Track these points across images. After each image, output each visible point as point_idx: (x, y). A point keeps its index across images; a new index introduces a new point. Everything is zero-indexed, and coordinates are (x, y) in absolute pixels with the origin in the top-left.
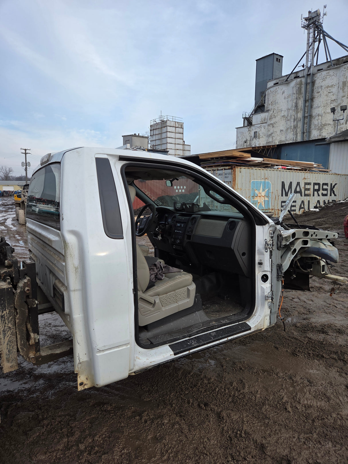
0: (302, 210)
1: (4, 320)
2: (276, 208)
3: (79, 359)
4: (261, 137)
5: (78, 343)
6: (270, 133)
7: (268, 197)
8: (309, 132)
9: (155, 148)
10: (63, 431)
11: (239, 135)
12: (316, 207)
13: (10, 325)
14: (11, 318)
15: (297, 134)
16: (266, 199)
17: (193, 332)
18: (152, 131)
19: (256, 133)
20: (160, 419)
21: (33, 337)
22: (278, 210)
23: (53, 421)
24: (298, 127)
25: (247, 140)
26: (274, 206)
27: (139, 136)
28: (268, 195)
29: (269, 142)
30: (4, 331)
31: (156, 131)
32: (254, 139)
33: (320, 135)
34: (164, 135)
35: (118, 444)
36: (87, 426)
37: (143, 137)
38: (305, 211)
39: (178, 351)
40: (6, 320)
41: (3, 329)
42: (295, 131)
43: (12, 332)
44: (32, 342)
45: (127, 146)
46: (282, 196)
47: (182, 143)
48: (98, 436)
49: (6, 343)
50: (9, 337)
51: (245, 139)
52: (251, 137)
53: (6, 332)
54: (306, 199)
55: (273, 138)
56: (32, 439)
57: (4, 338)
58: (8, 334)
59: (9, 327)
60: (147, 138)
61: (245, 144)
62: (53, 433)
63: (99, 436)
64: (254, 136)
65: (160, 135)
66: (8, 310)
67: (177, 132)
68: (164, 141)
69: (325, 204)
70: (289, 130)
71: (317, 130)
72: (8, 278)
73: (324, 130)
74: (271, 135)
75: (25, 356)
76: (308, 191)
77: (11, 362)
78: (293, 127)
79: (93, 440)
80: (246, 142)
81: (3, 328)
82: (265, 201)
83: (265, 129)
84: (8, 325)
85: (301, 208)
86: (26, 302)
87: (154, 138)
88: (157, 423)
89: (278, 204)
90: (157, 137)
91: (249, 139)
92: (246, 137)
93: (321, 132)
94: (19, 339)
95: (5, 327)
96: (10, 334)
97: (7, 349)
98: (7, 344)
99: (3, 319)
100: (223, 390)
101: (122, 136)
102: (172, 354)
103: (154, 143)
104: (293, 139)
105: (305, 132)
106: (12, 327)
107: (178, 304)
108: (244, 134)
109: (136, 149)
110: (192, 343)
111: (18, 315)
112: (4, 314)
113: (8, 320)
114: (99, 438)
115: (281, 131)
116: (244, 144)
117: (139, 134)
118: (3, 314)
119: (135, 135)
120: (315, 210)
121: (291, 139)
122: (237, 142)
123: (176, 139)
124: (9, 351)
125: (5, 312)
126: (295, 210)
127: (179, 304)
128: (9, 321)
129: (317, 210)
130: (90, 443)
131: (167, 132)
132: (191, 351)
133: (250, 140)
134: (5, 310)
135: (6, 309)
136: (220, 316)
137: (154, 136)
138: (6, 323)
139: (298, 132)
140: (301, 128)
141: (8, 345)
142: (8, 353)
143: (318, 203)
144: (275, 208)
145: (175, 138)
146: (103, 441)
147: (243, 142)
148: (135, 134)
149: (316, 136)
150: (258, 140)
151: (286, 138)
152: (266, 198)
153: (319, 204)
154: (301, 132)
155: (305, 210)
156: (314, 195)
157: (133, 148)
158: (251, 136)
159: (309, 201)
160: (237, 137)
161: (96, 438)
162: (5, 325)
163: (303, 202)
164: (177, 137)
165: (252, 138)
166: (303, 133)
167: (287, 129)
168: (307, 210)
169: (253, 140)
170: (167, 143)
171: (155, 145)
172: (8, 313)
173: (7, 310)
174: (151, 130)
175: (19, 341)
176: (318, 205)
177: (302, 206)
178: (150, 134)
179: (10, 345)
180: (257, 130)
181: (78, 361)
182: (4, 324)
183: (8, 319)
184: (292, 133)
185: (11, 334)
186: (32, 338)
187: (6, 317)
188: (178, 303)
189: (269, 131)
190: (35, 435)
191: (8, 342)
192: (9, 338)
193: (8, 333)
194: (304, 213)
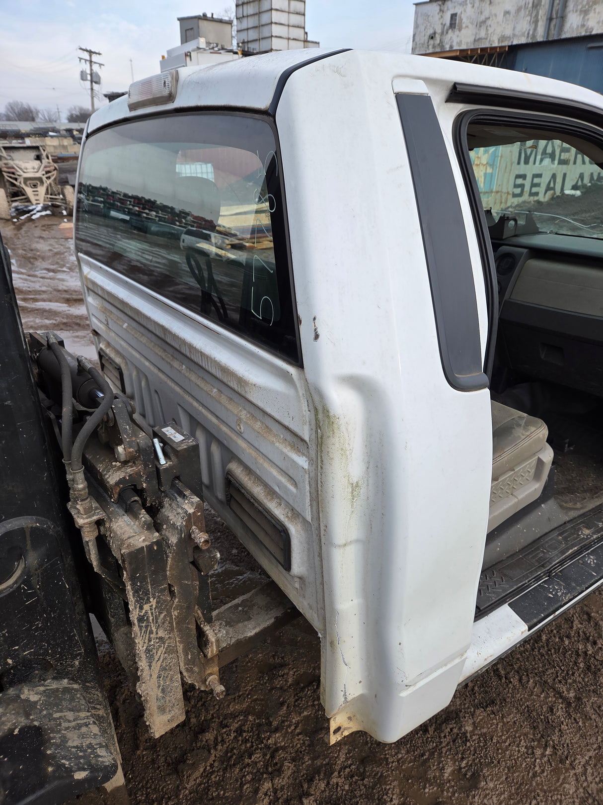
0: (550, 193)
1: (147, 627)
2: (504, 190)
3: (345, 695)
4: (464, 26)
5: (345, 662)
6: (483, 18)
7: (492, 165)
8: (563, 18)
9: (248, 48)
10: (253, 758)
11: (420, 21)
12: (575, 187)
13: (161, 633)
14: (162, 616)
15: (536, 22)
16: (489, 170)
17: (554, 563)
18: (240, 8)
19: (454, 17)
20: (453, 722)
21: (213, 640)
22: (508, 193)
23: (224, 730)
24: (541, 5)
25: (435, 33)
26: (502, 184)
27: (212, 20)
28: (494, 161)
29: (479, 39)
30: (149, 651)
31: (249, 7)
32: (450, 31)
33: (583, 26)
34: (265, 19)
35: (387, 795)
36: (302, 742)
37: (221, 21)
38: (555, 196)
39: (535, 620)
40: (152, 625)
41: (145, 648)
42: (534, 15)
43: (169, 646)
44: (212, 651)
45: (198, 43)
46: (519, 163)
47: (302, 37)
48: (336, 773)
49: (155, 676)
50: (161, 659)
51: (431, 31)
52: (445, 25)
53: (155, 651)
54: (561, 169)
55: (487, 30)
56: (193, 783)
57: (150, 666)
58: (159, 654)
59: (161, 638)
60: (230, 23)
61: (431, 42)
62: (234, 765)
63: (339, 773)
64: (451, 24)
65: (256, 17)
66: (155, 599)
67: (292, 10)
68: (265, 32)
69: (593, 182)
70: (522, 13)
71: (578, 12)
72: (135, 501)
73: (591, 15)
74: (484, 22)
75: (197, 682)
76: (567, 154)
77: (170, 711)
78: (531, 5)
79: (328, 783)
80: (432, 38)
81: (146, 645)
82: (485, 174)
83: (473, 7)
84: (157, 633)
85: (548, 188)
86: (194, 563)
87: (245, 24)
88: (449, 733)
89: (508, 181)
90: (251, 22)
91: (439, 31)
92: (433, 26)
93: (587, 18)
94: (181, 652)
95: (150, 641)
96: (163, 652)
97: (159, 686)
98: (159, 677)
99: (144, 625)
100: (557, 640)
101: (179, 19)
102: (525, 631)
103: (244, 36)
104: (528, 34)
105: (554, 16)
106: (167, 636)
107: (516, 500)
108: (430, 18)
109: (219, 50)
110: (556, 593)
111: (177, 600)
112: (146, 612)
113: (157, 622)
114: (340, 776)
115: (507, 13)
116: (428, 41)
117: (212, 14)
118: (144, 611)
119: (204, 17)
120: (573, 192)
121: (525, 32)
122: (414, 36)
123: (290, 28)
124: (163, 691)
125: (146, 607)
126: (537, 194)
127: (521, 497)
128: (159, 626)
129: (578, 193)
130: (323, 792)
131: (271, 9)
132: (557, 613)
133: (442, 33)
134: (148, 601)
135: (148, 599)
136: (585, 507)
137: (245, 20)
138: (151, 632)
139: (540, 17)
140: (547, 6)
141: (161, 679)
142: (161, 695)
143: (580, 180)
144: (502, 189)
145: (289, 26)
146: (350, 785)
147: (427, 38)
148: (205, 15)
149: (575, 27)
150: (457, 32)
151: (514, 29)
152: (488, 168)
153: (582, 180)
154: (545, 18)
155: (555, 193)
156: (575, 163)
157: (213, 48)
158: (444, 23)
159: (565, 175)
160: (416, 26)
161: (334, 780)
162: (149, 637)
163: (554, 176)
164: (291, 23)
165: (446, 27)
166: (550, 19)
167: (519, 10)
168: (558, 193)
169: (447, 33)
170: (272, 36)
171: (248, 42)
172: (154, 606)
173: (151, 600)
174: (237, 6)
175: (182, 655)
176: (580, 183)
177: (552, 185)
178: (234, 14)
179: (164, 676)
180: (458, 10)
181: (343, 699)
182: (147, 636)
183: (157, 619)
184: (529, 18)
185: (165, 653)
186: (212, 643)
187: (151, 618)
188: (516, 497)
189: (481, 13)
190: (197, 774)
191: (159, 671)
192: (162, 662)
193: (159, 652)
194: (552, 198)
